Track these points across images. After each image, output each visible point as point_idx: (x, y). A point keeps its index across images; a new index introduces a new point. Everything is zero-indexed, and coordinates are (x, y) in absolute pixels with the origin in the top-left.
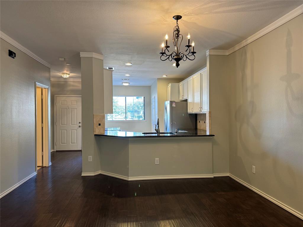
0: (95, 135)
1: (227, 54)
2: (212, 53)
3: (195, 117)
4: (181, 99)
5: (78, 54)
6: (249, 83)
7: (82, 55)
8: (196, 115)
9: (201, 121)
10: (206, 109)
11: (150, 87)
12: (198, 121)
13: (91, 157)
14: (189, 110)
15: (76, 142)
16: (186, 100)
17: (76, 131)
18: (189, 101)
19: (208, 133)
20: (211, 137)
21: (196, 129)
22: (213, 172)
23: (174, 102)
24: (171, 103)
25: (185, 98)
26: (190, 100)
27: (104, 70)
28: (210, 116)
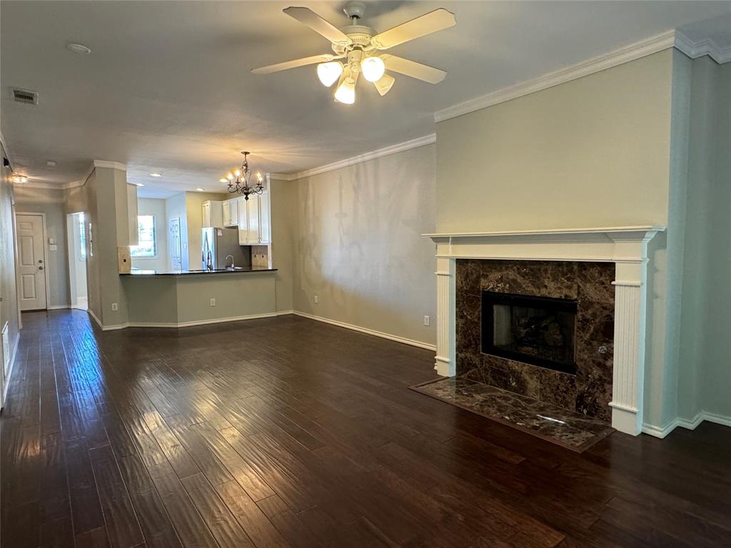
0: (120, 275)
1: (289, 179)
2: (273, 178)
3: (248, 249)
4: (227, 224)
5: (92, 162)
6: (311, 216)
7: (97, 164)
8: (250, 247)
9: (257, 256)
10: (266, 240)
11: (164, 200)
12: (253, 255)
13: (116, 304)
14: (242, 240)
15: (34, 296)
16: (236, 227)
17: (33, 276)
18: (242, 229)
19: (270, 268)
20: (273, 272)
21: (251, 265)
22: (276, 311)
23: (220, 229)
24: (216, 230)
25: (234, 224)
26: (242, 227)
27: (128, 186)
28: (272, 249)
